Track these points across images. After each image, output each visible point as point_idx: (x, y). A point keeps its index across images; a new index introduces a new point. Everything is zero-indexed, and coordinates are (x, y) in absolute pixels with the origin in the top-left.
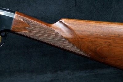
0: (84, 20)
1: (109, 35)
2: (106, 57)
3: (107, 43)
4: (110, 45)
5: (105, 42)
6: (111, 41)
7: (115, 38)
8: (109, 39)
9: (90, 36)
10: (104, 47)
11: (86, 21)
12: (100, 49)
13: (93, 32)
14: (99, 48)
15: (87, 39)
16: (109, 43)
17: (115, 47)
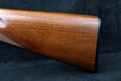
0: (16, 10)
1: (41, 25)
2: (40, 48)
3: (40, 33)
4: (43, 35)
5: (38, 32)
6: (43, 31)
7: (47, 28)
8: (42, 30)
9: (22, 26)
10: (37, 37)
11: (19, 10)
12: (33, 40)
13: (25, 22)
14: (32, 38)
15: (19, 29)
16: (41, 33)
17: (48, 37)
